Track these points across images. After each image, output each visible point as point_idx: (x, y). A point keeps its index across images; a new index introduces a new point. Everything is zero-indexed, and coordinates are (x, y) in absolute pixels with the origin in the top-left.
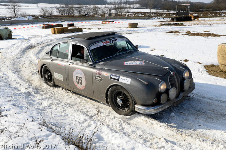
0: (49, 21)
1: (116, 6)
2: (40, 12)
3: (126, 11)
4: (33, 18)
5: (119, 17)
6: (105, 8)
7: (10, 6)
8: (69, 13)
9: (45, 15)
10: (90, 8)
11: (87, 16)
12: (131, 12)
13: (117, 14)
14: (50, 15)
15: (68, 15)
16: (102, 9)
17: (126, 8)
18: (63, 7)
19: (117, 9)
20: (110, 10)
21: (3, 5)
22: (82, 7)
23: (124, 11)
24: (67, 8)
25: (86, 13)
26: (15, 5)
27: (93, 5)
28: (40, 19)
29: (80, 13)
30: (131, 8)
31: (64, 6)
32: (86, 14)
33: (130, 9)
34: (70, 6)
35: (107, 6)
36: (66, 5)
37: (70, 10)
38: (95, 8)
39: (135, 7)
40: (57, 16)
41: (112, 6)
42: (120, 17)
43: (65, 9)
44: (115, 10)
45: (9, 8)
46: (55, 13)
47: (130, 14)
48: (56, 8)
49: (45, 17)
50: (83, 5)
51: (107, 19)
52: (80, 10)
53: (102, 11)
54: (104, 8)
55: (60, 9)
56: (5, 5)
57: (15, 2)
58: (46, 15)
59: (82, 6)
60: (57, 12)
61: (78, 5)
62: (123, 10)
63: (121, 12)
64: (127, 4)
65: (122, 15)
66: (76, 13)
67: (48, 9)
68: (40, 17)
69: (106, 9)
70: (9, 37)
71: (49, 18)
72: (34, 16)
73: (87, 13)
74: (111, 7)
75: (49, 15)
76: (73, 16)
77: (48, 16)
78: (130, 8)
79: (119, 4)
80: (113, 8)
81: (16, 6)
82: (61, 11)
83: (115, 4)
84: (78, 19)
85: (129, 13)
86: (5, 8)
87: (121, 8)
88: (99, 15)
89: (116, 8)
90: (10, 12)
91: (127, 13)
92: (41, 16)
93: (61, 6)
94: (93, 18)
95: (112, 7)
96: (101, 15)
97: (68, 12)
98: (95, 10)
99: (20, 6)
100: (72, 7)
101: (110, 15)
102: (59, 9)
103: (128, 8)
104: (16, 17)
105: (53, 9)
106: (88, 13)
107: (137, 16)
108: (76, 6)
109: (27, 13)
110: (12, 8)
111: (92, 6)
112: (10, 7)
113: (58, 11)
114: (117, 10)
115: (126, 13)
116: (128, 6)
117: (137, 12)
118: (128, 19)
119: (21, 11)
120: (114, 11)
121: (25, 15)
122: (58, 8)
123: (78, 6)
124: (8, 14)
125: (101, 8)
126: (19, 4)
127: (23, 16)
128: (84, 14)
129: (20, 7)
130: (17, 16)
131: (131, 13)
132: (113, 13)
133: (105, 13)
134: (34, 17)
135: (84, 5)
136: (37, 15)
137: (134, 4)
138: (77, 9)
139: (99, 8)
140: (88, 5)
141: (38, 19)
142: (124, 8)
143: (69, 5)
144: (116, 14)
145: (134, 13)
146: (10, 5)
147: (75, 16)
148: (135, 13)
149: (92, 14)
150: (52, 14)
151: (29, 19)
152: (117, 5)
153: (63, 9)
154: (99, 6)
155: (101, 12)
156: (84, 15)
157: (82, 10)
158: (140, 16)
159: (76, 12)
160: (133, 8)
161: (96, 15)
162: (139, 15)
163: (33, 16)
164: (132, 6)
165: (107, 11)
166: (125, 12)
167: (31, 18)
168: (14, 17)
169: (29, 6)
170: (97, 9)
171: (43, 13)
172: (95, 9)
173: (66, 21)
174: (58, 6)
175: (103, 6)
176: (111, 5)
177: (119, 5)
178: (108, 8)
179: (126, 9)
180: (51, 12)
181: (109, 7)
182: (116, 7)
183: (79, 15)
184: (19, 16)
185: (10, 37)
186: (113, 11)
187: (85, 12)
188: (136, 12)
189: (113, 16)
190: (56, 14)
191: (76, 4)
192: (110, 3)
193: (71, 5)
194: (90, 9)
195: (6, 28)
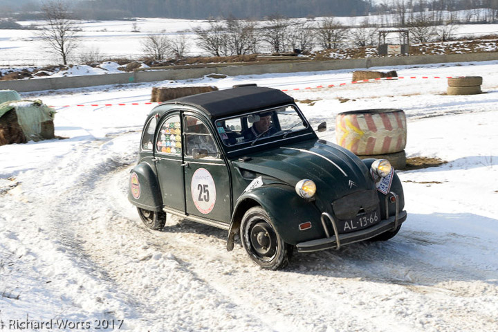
0: (172, 78)
1: (403, 18)
2: (145, 48)
3: (441, 34)
4: (119, 69)
5: (414, 57)
6: (366, 25)
7: (47, 32)
8: (239, 50)
9: (160, 58)
10: (311, 29)
11: (300, 56)
12: (458, 36)
13: (407, 48)
14: (178, 55)
15: (235, 54)
16: (353, 30)
17: (440, 23)
18: (220, 29)
19: (406, 29)
20: (383, 34)
21: (26, 28)
22: (285, 26)
23: (432, 34)
24: (231, 30)
25: (298, 45)
26: (65, 26)
27: (321, 18)
28: (143, 70)
29: (277, 48)
30: (459, 23)
31: (223, 24)
32: (297, 52)
33: (457, 26)
34: (244, 24)
35: (373, 19)
36: (231, 19)
37: (242, 36)
38: (331, 28)
39: (474, 18)
40: (199, 59)
41: (391, 19)
42: (416, 55)
43: (225, 36)
44: (400, 31)
45: (44, 39)
46: (195, 49)
47: (455, 45)
48: (197, 31)
49: (161, 65)
50: (288, 18)
51: (369, 64)
52: (277, 37)
53: (353, 38)
54: (361, 27)
55: (210, 35)
56: (32, 28)
57: (64, 18)
58: (165, 56)
59: (283, 22)
60: (199, 45)
61: (271, 19)
62: (430, 29)
63: (421, 39)
64: (443, 9)
65: (424, 51)
66: (265, 48)
67: (170, 37)
68: (143, 66)
69: (367, 29)
70: (47, 132)
71: (175, 69)
72: (126, 61)
73: (300, 48)
74: (385, 23)
75: (173, 57)
76: (253, 59)
77: (171, 61)
78: (453, 22)
79: (414, 11)
80: (395, 26)
81: (68, 29)
82: (215, 44)
83: (401, 10)
84: (271, 69)
85: (451, 40)
86: (32, 39)
87: (422, 24)
88: (342, 52)
89: (403, 25)
90: (46, 50)
91: (444, 40)
92: (148, 62)
93: (215, 24)
94: (321, 63)
95: (391, 22)
96: (350, 52)
97: (237, 43)
98: (330, 35)
99: (81, 30)
100: (251, 29)
101: (383, 49)
102: (205, 37)
103: (448, 24)
104: (67, 66)
105: (187, 35)
106: (303, 48)
107: (479, 51)
108: (263, 24)
109: (101, 52)
110: (56, 38)
111: (319, 21)
112: (49, 34)
113: (202, 41)
114: (407, 33)
115: (439, 40)
116: (446, 15)
117: (481, 38)
118: (446, 61)
119: (83, 47)
120: (396, 35)
121: (95, 59)
122: (203, 34)
123: (271, 23)
124: (41, 57)
125: (349, 27)
126: (77, 24)
127: (88, 64)
128: (291, 50)
129: (78, 34)
130: (69, 63)
131: (459, 40)
132: (395, 42)
133: (364, 45)
134: (125, 66)
135: (291, 20)
136: (134, 58)
137: (469, 8)
138: (268, 35)
139: (345, 28)
140: (304, 19)
141: (137, 71)
142: (431, 24)
143: (239, 22)
144: (403, 47)
145: (470, 39)
146: (50, 27)
147: (261, 59)
148: (473, 42)
149: (318, 48)
150: (184, 55)
151: (109, 73)
152: (407, 16)
153: (219, 35)
154: (344, 21)
155: (349, 41)
156: (293, 55)
157: (283, 35)
158: (492, 52)
159: (262, 43)
160: (468, 23)
161: (332, 54)
162: (490, 48)
163: (120, 62)
164: (461, 15)
165: (371, 36)
166: (435, 37)
167: (114, 69)
168: (61, 67)
169: (108, 29)
170: (335, 31)
171: (154, 52)
172: (328, 30)
173: (231, 75)
174: (204, 25)
175: (359, 20)
176: (384, 16)
177: (415, 14)
178: (374, 26)
179: (438, 27)
180: (179, 46)
181: (380, 23)
182: (403, 21)
183: (273, 55)
184: (74, 63)
185: (49, 132)
186: (394, 38)
187: (293, 45)
188: (477, 35)
189: (393, 55)
190: (196, 54)
191: (266, 17)
192: (384, 10)
193: (248, 19)
194: (313, 32)
195: (38, 104)
